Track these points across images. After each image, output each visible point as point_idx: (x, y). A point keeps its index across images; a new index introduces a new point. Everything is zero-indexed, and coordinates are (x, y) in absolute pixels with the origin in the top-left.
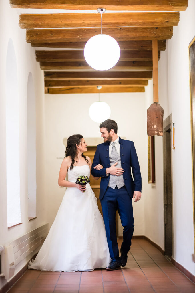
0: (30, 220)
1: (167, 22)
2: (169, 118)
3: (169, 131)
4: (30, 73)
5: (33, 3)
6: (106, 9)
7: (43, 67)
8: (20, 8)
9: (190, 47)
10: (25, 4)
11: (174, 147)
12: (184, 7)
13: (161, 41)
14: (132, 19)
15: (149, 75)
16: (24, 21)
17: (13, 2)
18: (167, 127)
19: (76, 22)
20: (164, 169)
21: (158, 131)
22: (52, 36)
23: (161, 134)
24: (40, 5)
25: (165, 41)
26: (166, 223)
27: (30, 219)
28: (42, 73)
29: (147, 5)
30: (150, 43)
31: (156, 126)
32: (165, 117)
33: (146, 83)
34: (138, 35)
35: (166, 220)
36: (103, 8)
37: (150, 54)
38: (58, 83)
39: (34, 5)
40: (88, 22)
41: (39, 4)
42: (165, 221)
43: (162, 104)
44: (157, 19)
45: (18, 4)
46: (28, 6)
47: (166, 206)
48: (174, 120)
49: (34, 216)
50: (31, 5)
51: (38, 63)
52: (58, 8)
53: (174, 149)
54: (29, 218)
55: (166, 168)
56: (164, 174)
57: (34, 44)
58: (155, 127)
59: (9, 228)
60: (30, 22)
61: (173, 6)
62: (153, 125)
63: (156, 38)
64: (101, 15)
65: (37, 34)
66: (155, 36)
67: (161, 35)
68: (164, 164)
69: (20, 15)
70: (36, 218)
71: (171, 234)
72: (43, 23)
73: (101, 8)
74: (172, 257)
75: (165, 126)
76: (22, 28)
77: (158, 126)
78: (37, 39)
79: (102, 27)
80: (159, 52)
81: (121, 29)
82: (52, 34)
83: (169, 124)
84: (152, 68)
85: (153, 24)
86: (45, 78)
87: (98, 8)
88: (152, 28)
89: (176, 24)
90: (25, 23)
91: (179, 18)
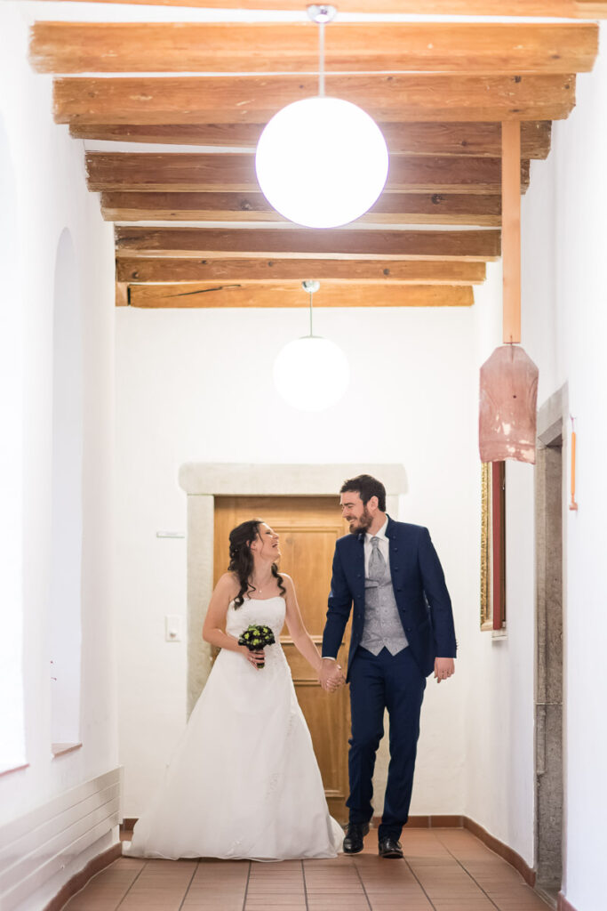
0: (57, 755)
1: (556, 57)
2: (559, 397)
3: (556, 445)
4: (66, 230)
6: (336, 7)
7: (112, 212)
11: (573, 501)
13: (534, 123)
14: (430, 46)
15: (489, 244)
16: (46, 48)
18: (550, 430)
19: (229, 54)
20: (538, 582)
21: (518, 446)
22: (145, 103)
23: (529, 454)
25: (547, 126)
26: (541, 771)
27: (57, 752)
28: (107, 233)
30: (495, 130)
31: (512, 426)
32: (544, 395)
33: (478, 272)
34: (450, 102)
35: (541, 763)
36: (326, 5)
37: (491, 169)
38: (165, 269)
40: (275, 54)
42: (537, 766)
43: (534, 349)
44: (520, 47)
47: (542, 713)
48: (575, 406)
49: (76, 742)
51: (94, 199)
53: (574, 508)
54: (52, 749)
55: (543, 576)
57: (80, 129)
58: (507, 429)
60: (68, 49)
62: (500, 423)
63: (514, 115)
64: (322, 31)
65: (92, 95)
66: (513, 106)
67: (532, 103)
68: (538, 560)
69: (33, 24)
70: (79, 747)
71: (560, 809)
72: (112, 54)
73: (318, 5)
74: (562, 892)
75: (543, 426)
76: (39, 71)
77: (516, 428)
78: (90, 110)
79: (322, 73)
80: (525, 165)
81: (389, 79)
82: (144, 95)
83: (556, 419)
84: (499, 221)
85: (504, 63)
86: (117, 250)
87: (308, 5)
88: (503, 78)
89: (585, 65)
90: (49, 54)
91: (596, 44)
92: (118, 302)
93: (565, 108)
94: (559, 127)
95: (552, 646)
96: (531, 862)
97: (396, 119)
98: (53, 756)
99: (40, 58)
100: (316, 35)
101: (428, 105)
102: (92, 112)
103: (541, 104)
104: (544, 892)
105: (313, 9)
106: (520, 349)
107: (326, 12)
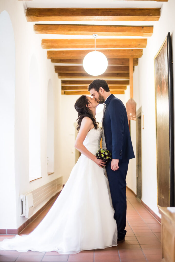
0: (49, 175)
1: (139, 45)
2: (140, 109)
3: (140, 118)
4: (50, 80)
5: (49, 30)
6: (98, 34)
7: (60, 77)
8: (41, 33)
9: (155, 59)
10: (44, 30)
11: (143, 127)
12: (151, 33)
13: (135, 59)
14: (116, 43)
15: (127, 83)
16: (44, 44)
17: (36, 29)
18: (139, 115)
21: (133, 117)
22: (64, 55)
23: (135, 119)
25: (137, 59)
26: (137, 177)
27: (49, 174)
28: (59, 81)
30: (128, 60)
32: (137, 109)
33: (125, 88)
34: (120, 54)
35: (137, 175)
36: (96, 34)
37: (127, 68)
38: (70, 88)
39: (49, 31)
41: (53, 31)
43: (136, 100)
44: (133, 43)
45: (39, 31)
46: (46, 32)
47: (138, 166)
48: (143, 110)
50: (48, 31)
51: (57, 74)
53: (143, 129)
54: (48, 173)
55: (138, 141)
56: (137, 145)
57: (53, 61)
58: (131, 114)
59: (30, 181)
60: (48, 44)
62: (129, 113)
63: (132, 57)
64: (95, 40)
65: (54, 54)
66: (131, 55)
67: (135, 54)
68: (137, 138)
69: (42, 39)
70: (53, 173)
71: (141, 183)
72: (57, 45)
73: (94, 34)
74: (141, 199)
75: (137, 114)
77: (132, 114)
78: (54, 56)
79: (95, 44)
80: (134, 67)
81: (109, 50)
82: (64, 53)
83: (140, 113)
84: (129, 78)
85: (130, 46)
86: (62, 85)
87: (93, 34)
88: (129, 50)
89: (145, 47)
90: (45, 45)
91: (147, 42)
92: (62, 94)
93: (141, 56)
94: (140, 60)
95: (139, 154)
96: (136, 193)
97: (110, 58)
98: (48, 175)
99: (43, 46)
100: (94, 41)
101: (116, 55)
102: (54, 57)
103: (137, 55)
104: (138, 199)
105: (93, 35)
106: (133, 100)
107: (96, 35)
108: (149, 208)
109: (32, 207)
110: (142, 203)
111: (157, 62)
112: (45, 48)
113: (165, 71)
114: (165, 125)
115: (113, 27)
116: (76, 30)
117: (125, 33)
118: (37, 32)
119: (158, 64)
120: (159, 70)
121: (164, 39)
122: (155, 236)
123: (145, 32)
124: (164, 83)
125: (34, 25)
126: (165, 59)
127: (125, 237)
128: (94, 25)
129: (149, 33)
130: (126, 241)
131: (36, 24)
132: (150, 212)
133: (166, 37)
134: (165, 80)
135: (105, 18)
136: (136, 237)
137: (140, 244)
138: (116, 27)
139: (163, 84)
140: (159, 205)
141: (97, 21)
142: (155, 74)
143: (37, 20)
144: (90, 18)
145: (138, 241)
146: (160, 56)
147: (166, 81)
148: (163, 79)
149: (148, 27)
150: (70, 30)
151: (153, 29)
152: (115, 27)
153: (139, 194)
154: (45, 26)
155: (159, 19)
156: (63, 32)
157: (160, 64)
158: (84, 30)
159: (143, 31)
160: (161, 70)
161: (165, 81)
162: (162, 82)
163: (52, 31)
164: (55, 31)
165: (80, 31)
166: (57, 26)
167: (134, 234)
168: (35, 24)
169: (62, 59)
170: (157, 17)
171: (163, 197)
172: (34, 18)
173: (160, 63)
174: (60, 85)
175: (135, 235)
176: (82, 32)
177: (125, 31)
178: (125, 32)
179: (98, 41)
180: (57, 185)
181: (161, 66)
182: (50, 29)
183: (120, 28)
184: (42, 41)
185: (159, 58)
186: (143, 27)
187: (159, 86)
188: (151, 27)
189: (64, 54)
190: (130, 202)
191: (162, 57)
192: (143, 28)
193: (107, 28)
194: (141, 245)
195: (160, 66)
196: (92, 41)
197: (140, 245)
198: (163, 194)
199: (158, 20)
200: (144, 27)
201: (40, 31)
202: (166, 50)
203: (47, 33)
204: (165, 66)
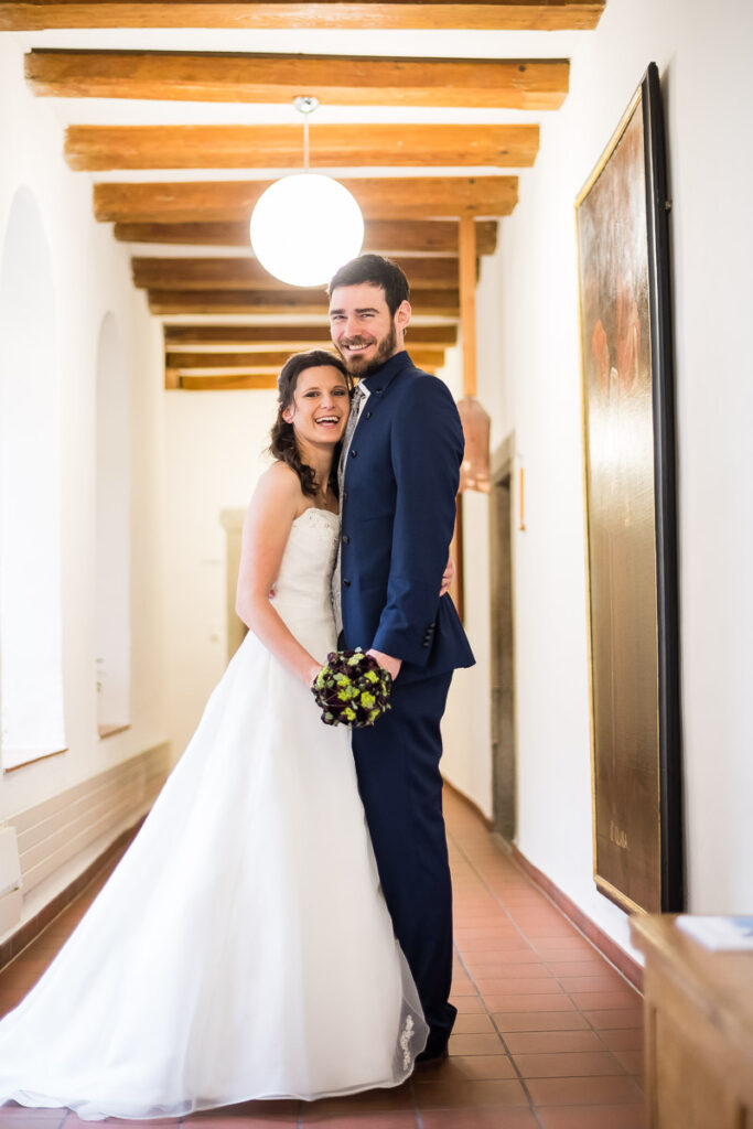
0: (104, 736)
1: (505, 153)
2: (508, 444)
3: (505, 483)
4: (108, 317)
5: (97, 79)
6: (319, 99)
7: (157, 308)
8: (60, 94)
9: (581, 204)
10: (71, 80)
11: (521, 524)
12: (559, 94)
13: (483, 225)
14: (400, 143)
15: (448, 335)
16: (78, 147)
17: (35, 74)
18: (502, 469)
20: (492, 590)
21: (477, 480)
22: (169, 203)
23: (486, 486)
24: (117, 83)
25: (495, 227)
27: (102, 733)
28: (156, 326)
29: (444, 85)
30: (452, 230)
31: (471, 464)
32: (495, 443)
33: (439, 359)
34: (418, 200)
36: (310, 96)
37: (451, 268)
38: (205, 361)
39: (98, 84)
41: (114, 80)
42: (493, 737)
44: (474, 144)
45: (52, 81)
46: (83, 86)
49: (122, 721)
50: (93, 84)
51: (141, 296)
52: (173, 96)
53: (523, 528)
54: (100, 728)
57: (127, 230)
59: (8, 771)
60: (96, 148)
61: (526, 91)
63: (470, 213)
65: (124, 197)
66: (467, 203)
67: (483, 201)
69: (67, 127)
70: (126, 728)
71: (512, 771)
72: (133, 152)
73: (303, 96)
74: (515, 841)
75: (495, 465)
76: (75, 169)
77: (474, 465)
79: (307, 149)
80: (478, 262)
81: (369, 181)
82: (168, 195)
83: (508, 463)
84: (457, 315)
85: (461, 159)
86: (166, 344)
87: (294, 97)
88: (458, 181)
89: (528, 161)
90: (80, 153)
91: (538, 141)
92: (168, 386)
93: (508, 207)
94: (508, 227)
96: (488, 812)
98: (98, 738)
99: (73, 156)
100: (302, 134)
102: (125, 210)
103: (492, 201)
104: (499, 837)
105: (298, 100)
106: (477, 403)
107: (309, 103)
108: (551, 884)
109: (16, 889)
110: (519, 858)
111: (588, 217)
112: (82, 169)
113: (631, 252)
114: (630, 502)
115: (387, 64)
116: (220, 79)
117: (440, 92)
118: (43, 87)
119: (597, 223)
120: (602, 250)
121: (627, 97)
122: (592, 1029)
123: (534, 85)
124: (627, 307)
125: (27, 55)
126: (632, 192)
127: (451, 1041)
128: (300, 56)
129: (551, 90)
130: (452, 1060)
131: (36, 51)
132: (558, 903)
133: (640, 88)
134: (632, 289)
135: (350, 12)
136: (500, 1036)
137: (524, 1075)
138: (400, 65)
139: (620, 312)
140: (603, 876)
141: (311, 27)
142: (582, 274)
143: (37, 21)
144: (282, 15)
145: (511, 1059)
146: (607, 187)
147: (638, 297)
148: (619, 291)
149: (547, 67)
150: (191, 78)
151: (566, 73)
152: (393, 64)
153: (503, 819)
154: (77, 59)
155: (597, 21)
156: (161, 87)
157: (605, 225)
158: (255, 79)
159: (523, 83)
160: (611, 247)
161: (631, 294)
162: (614, 305)
163: (109, 84)
164: (122, 80)
165: (238, 80)
166: (135, 59)
167: (491, 1018)
168: (29, 51)
169: (162, 220)
170: (590, 11)
171: (622, 842)
172: (21, 9)
173: (606, 216)
174: (157, 347)
175: (496, 1028)
176: (246, 88)
177: (443, 84)
178: (442, 89)
179: (319, 132)
180: (142, 779)
181: (608, 230)
182: (100, 74)
183: (420, 69)
184: (66, 134)
185: (603, 197)
186: (521, 64)
187: (599, 325)
188: (559, 65)
189: (171, 199)
190: (465, 857)
191: (616, 190)
192: (522, 69)
193: (360, 70)
194: (527, 1082)
195: (605, 230)
196: (293, 133)
197: (523, 1084)
198: (623, 824)
199: (592, 24)
200: (529, 66)
201: (54, 84)
202: (636, 151)
203: (85, 94)
204: (632, 228)
